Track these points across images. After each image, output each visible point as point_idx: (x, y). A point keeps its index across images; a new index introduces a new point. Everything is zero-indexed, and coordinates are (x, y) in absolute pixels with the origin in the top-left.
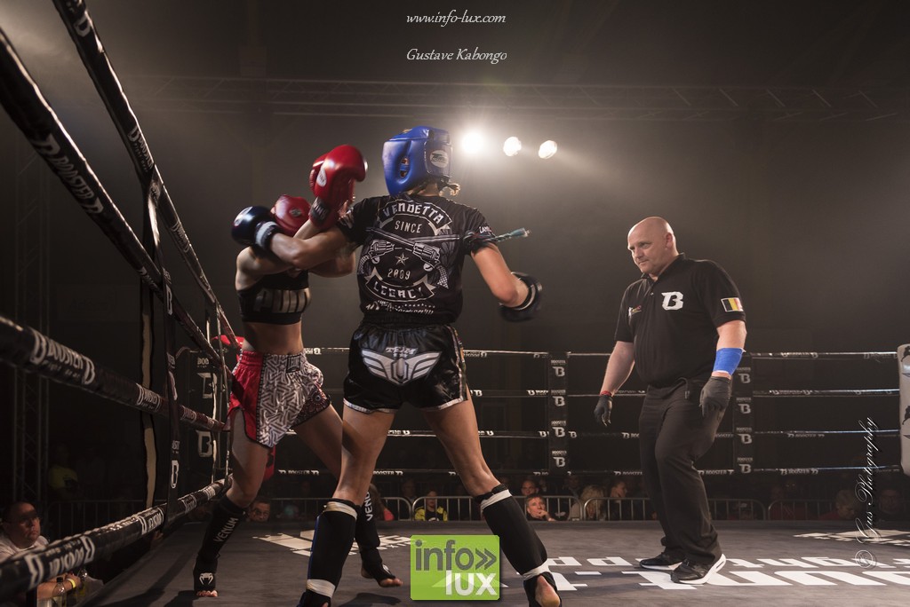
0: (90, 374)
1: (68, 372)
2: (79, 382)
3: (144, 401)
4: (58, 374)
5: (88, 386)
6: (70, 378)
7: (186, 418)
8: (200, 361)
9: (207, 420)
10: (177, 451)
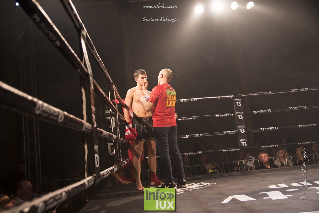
0: (61, 118)
1: (51, 117)
2: (56, 121)
3: (86, 128)
4: (47, 118)
5: (61, 123)
6: (52, 120)
7: (104, 135)
8: (106, 112)
9: (113, 136)
10: (97, 150)
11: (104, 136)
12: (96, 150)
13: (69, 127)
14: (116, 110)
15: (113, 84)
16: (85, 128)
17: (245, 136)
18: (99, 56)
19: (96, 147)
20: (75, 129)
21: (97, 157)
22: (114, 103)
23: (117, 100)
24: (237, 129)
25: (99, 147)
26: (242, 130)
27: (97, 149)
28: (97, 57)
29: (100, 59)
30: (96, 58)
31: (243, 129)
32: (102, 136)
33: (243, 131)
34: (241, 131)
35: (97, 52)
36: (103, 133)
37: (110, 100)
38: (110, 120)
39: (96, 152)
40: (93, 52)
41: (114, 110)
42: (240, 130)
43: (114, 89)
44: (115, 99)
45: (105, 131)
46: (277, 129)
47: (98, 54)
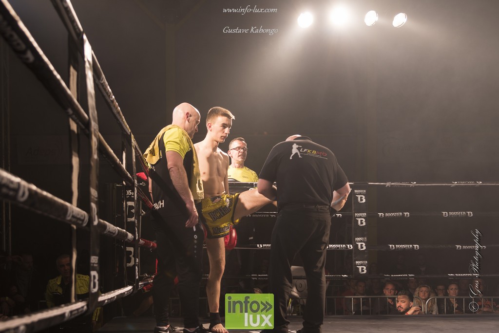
0: (24, 194)
2: (15, 198)
3: (73, 216)
5: (24, 203)
7: (109, 231)
9: (127, 235)
10: (96, 264)
11: (109, 233)
12: (94, 264)
13: (39, 212)
16: (71, 215)
17: (366, 256)
18: (110, 90)
19: (94, 259)
20: (52, 216)
21: (94, 277)
24: (353, 242)
25: (99, 260)
26: (362, 245)
27: (96, 262)
28: (107, 93)
29: (113, 97)
30: (105, 94)
31: (364, 244)
32: (105, 232)
33: (362, 247)
34: (359, 247)
35: (107, 83)
36: (108, 228)
39: (93, 266)
40: (100, 84)
42: (357, 245)
45: (112, 226)
46: (417, 248)
47: (109, 87)
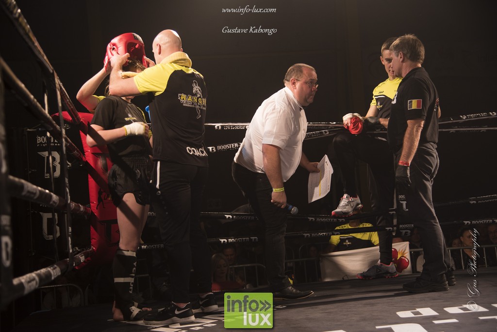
8: (40, 140)
10: (8, 226)
14: (61, 133)
15: (55, 74)
22: (57, 119)
23: (66, 113)
37: (46, 112)
38: (48, 158)
41: (57, 135)
43: (57, 86)
44: (60, 109)
